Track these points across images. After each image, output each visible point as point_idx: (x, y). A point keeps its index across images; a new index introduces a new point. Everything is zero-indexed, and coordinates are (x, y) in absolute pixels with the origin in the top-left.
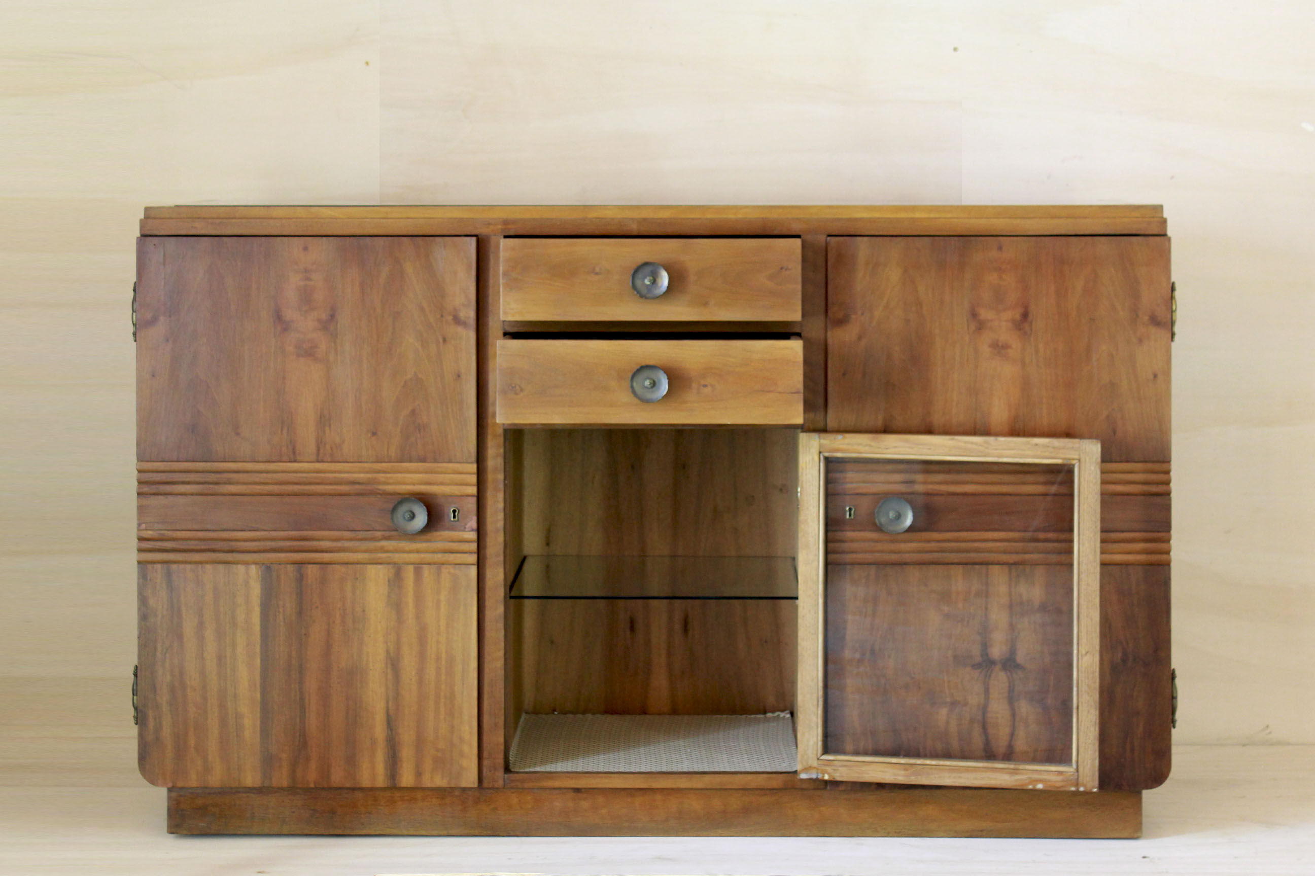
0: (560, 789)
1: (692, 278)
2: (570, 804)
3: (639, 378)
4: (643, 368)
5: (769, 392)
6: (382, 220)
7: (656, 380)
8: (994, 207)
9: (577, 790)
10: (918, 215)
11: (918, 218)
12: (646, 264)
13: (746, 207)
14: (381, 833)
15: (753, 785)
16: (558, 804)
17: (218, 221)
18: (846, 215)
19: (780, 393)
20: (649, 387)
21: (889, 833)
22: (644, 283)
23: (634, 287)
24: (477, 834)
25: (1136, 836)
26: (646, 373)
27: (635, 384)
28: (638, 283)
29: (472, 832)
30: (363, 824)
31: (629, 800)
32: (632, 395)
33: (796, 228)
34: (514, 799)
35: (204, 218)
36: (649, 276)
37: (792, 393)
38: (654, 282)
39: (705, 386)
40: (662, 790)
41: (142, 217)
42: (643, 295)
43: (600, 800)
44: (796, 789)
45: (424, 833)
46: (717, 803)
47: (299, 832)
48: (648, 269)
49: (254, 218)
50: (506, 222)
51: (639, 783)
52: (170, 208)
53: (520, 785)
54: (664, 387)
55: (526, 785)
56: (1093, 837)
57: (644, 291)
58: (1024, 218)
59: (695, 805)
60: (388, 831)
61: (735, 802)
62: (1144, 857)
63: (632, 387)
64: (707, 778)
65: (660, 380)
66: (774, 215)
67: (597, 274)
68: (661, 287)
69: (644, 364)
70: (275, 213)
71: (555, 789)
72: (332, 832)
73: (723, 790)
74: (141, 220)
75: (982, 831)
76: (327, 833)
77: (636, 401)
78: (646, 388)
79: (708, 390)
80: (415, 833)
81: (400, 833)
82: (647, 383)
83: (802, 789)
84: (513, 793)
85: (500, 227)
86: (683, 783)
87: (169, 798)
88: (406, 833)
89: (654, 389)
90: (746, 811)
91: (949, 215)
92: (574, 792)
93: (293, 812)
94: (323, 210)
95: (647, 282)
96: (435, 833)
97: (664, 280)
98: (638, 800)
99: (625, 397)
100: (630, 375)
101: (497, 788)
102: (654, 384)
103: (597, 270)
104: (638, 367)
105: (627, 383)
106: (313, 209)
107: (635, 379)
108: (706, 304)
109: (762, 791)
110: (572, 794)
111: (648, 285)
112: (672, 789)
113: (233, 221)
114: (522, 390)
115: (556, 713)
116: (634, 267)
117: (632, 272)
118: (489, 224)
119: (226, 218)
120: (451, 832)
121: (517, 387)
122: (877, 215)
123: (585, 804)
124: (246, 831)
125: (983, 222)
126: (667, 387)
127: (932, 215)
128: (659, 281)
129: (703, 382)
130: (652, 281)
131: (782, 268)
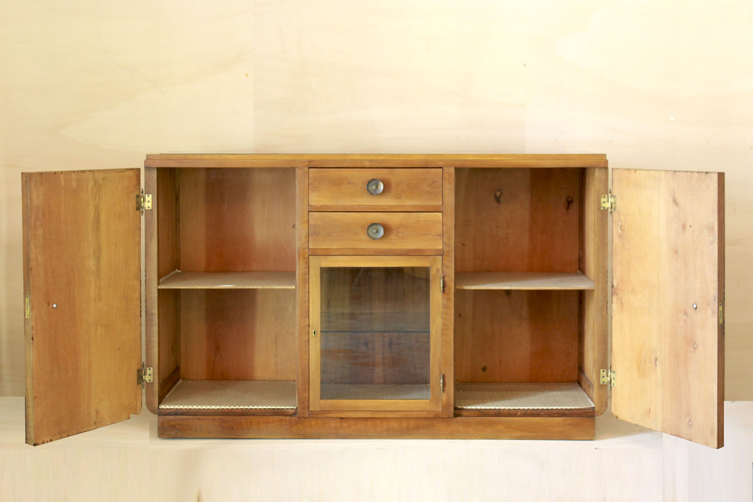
0: (334, 418)
1: (393, 186)
2: (339, 425)
3: (371, 229)
4: (372, 225)
5: (427, 235)
6: (253, 161)
7: (378, 229)
8: (530, 155)
9: (342, 418)
10: (496, 158)
11: (496, 160)
12: (373, 180)
13: (418, 155)
14: (254, 437)
15: (421, 416)
16: (333, 424)
17: (180, 161)
18: (463, 158)
19: (432, 235)
20: (375, 232)
21: (481, 438)
22: (372, 188)
23: (368, 189)
24: (297, 438)
25: (592, 439)
26: (374, 226)
27: (369, 231)
28: (370, 188)
29: (295, 437)
30: (245, 433)
31: (365, 423)
32: (367, 236)
33: (440, 164)
34: (313, 422)
35: (173, 160)
36: (375, 185)
37: (438, 235)
38: (377, 187)
39: (400, 232)
40: (380, 418)
41: (145, 159)
42: (373, 194)
43: (352, 422)
44: (440, 418)
45: (273, 437)
46: (404, 424)
47: (217, 437)
48: (374, 182)
49: (196, 160)
50: (310, 161)
51: (369, 415)
52: (158, 155)
53: (316, 416)
54: (382, 232)
55: (319, 416)
56: (573, 439)
57: (372, 192)
58: (543, 160)
59: (394, 425)
60: (257, 437)
61: (412, 424)
62: (596, 448)
63: (368, 233)
64: (400, 413)
65: (380, 229)
66: (431, 158)
67: (351, 184)
68: (380, 190)
69: (373, 223)
70: (206, 157)
71: (332, 418)
72: (232, 437)
73: (407, 418)
74: (145, 161)
75: (523, 437)
76: (229, 438)
77: (370, 239)
78: (374, 233)
79: (401, 234)
80: (269, 437)
81: (262, 437)
82: (375, 231)
83: (443, 418)
84: (313, 419)
85: (307, 163)
86: (389, 415)
87: (159, 421)
88: (264, 437)
89: (378, 233)
90: (418, 428)
91: (510, 158)
92: (340, 419)
93: (214, 428)
94: (226, 156)
95: (374, 188)
96: (278, 437)
97: (381, 187)
98: (369, 423)
99: (365, 237)
100: (367, 227)
101: (305, 417)
102: (377, 231)
103: (352, 182)
104: (371, 224)
105: (366, 231)
106: (222, 156)
107: (369, 229)
108: (400, 198)
109: (425, 419)
110: (339, 420)
111: (374, 189)
112: (385, 418)
113: (187, 161)
114: (320, 234)
115: (332, 383)
116: (368, 181)
117: (367, 183)
118: (302, 162)
119: (183, 160)
120: (286, 437)
121: (318, 233)
122: (477, 158)
123: (345, 425)
124: (192, 436)
125: (526, 161)
126: (383, 233)
127: (502, 158)
128: (379, 188)
129: (399, 231)
130: (376, 187)
131: (434, 182)
